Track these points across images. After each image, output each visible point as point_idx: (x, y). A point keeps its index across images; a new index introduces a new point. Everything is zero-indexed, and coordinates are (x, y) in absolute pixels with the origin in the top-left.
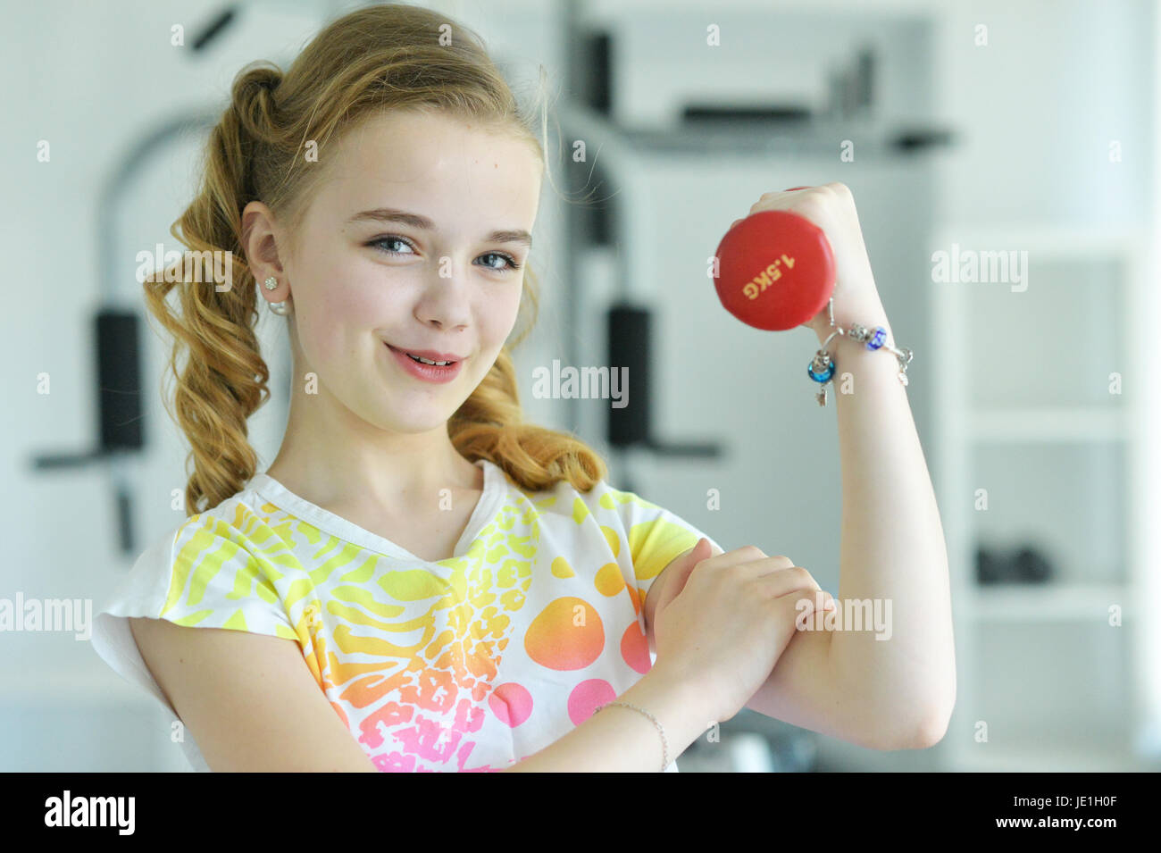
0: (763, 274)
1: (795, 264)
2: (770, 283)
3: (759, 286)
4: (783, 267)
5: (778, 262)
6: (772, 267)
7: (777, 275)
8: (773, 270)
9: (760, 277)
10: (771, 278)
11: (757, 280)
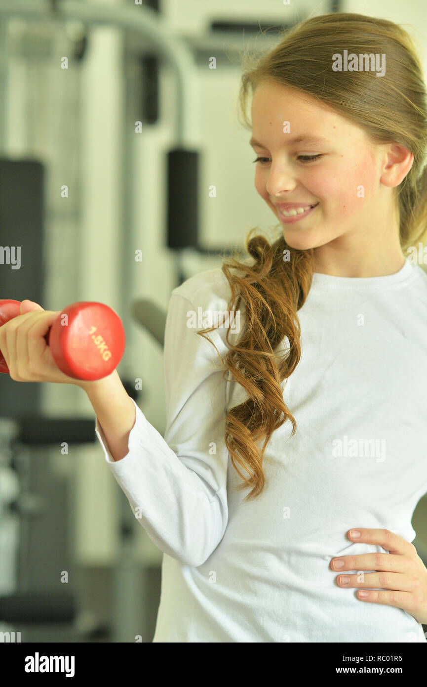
0: (99, 347)
1: (95, 326)
2: (104, 343)
3: (105, 350)
4: (96, 334)
5: (93, 337)
6: (95, 341)
7: (100, 338)
8: (97, 341)
9: (100, 349)
10: (101, 342)
11: (102, 351)
